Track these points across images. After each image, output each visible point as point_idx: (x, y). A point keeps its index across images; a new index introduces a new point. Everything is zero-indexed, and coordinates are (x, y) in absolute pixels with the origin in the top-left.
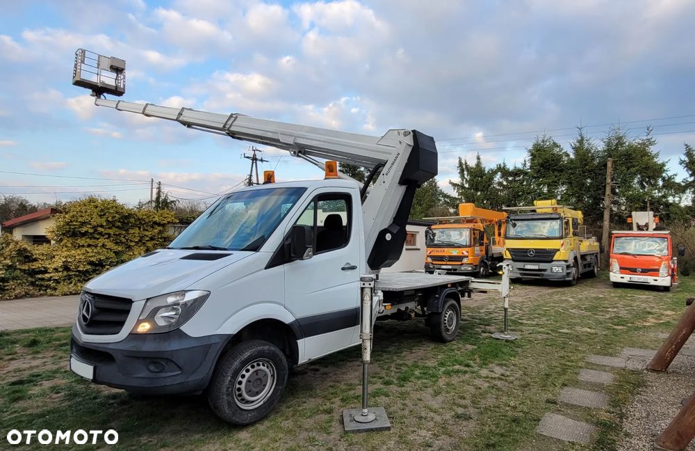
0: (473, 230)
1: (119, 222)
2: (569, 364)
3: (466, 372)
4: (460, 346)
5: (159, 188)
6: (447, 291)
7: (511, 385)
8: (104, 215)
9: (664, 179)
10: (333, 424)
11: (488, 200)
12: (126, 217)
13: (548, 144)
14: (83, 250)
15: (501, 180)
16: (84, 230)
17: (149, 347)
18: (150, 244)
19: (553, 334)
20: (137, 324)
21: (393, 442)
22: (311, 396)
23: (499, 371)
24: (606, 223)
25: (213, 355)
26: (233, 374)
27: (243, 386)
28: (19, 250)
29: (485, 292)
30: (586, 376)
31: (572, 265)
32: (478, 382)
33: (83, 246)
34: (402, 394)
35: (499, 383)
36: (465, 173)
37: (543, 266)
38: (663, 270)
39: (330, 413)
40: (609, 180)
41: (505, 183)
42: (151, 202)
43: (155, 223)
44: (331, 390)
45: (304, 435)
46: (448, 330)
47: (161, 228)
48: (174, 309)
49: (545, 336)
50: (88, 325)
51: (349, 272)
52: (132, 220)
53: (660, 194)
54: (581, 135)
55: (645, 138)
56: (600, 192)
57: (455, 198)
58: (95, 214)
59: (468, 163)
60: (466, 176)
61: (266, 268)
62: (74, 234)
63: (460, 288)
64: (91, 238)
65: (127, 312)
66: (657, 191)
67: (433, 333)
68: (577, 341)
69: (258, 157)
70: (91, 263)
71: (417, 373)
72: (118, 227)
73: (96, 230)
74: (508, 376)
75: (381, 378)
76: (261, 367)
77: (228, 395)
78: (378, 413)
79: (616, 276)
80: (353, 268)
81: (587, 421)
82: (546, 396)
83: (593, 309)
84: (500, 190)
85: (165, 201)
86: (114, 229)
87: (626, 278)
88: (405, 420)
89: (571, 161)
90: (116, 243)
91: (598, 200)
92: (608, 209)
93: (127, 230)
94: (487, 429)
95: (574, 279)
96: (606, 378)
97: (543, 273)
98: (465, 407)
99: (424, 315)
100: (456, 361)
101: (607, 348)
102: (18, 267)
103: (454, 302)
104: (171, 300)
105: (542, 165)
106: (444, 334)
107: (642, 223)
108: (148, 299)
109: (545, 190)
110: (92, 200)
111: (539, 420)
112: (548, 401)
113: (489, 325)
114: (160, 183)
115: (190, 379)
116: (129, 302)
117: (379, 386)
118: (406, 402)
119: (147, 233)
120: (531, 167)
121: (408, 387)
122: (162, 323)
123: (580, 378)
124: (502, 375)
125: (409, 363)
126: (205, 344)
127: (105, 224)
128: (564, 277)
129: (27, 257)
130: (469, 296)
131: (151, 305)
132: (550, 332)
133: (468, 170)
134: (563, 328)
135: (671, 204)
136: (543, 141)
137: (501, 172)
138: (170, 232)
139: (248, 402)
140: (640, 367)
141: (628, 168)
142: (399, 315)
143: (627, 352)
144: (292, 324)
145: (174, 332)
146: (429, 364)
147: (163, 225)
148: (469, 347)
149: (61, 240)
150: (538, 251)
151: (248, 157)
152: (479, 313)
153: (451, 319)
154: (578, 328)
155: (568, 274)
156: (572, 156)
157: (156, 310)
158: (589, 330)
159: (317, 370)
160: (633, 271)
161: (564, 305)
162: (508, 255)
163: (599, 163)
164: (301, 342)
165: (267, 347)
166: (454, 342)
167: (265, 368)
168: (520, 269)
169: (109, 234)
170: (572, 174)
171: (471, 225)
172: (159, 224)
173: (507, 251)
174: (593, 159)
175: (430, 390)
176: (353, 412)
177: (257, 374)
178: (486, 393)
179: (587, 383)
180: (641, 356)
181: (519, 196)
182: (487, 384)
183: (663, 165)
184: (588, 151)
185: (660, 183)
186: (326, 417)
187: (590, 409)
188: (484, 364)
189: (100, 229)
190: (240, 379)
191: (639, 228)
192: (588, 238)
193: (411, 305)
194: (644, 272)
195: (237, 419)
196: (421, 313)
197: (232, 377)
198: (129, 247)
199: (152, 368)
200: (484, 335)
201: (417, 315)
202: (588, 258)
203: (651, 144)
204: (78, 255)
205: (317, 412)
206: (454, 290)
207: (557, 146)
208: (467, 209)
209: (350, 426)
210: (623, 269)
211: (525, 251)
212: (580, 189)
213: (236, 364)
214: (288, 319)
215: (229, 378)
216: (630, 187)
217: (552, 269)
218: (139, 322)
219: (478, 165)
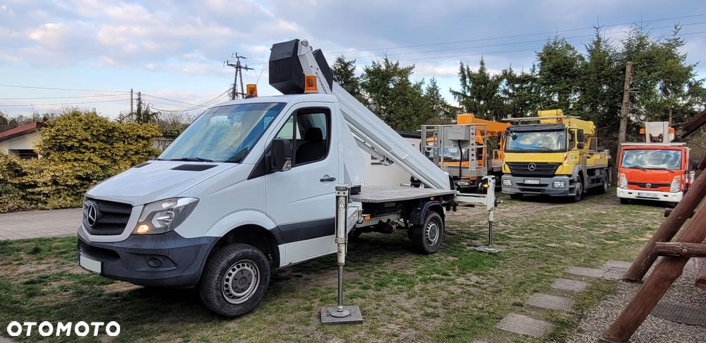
1: (104, 135)
2: (547, 274)
3: (442, 280)
4: (443, 257)
5: (139, 99)
6: (430, 204)
7: (484, 291)
8: (89, 128)
9: (690, 85)
10: (312, 318)
11: (491, 109)
12: (110, 131)
13: (560, 46)
14: (70, 165)
15: (506, 88)
16: (69, 144)
17: (148, 245)
18: (135, 158)
19: (541, 248)
20: (137, 225)
21: (363, 333)
22: (293, 297)
23: (474, 279)
24: (622, 134)
25: (203, 255)
26: (221, 272)
27: (230, 283)
28: (9, 164)
29: (472, 206)
30: (560, 284)
31: (576, 180)
32: (452, 288)
33: (70, 160)
34: (377, 296)
35: (472, 290)
36: (468, 80)
37: (544, 180)
38: (675, 184)
39: (309, 310)
40: (627, 87)
41: (510, 91)
42: (131, 114)
43: (139, 136)
44: (312, 293)
45: (287, 326)
46: (430, 242)
47: (145, 142)
48: (168, 214)
49: (531, 250)
50: (94, 227)
51: (328, 184)
52: (116, 134)
53: (685, 102)
54: (598, 36)
55: (672, 38)
56: (617, 100)
57: (455, 108)
58: (80, 127)
59: (471, 69)
60: (468, 83)
61: (248, 179)
62: (61, 148)
63: (444, 202)
64: (77, 152)
65: (128, 216)
66: (681, 98)
67: (414, 245)
68: (563, 255)
69: (243, 65)
70: (78, 177)
71: (395, 280)
72: (102, 141)
73: (81, 144)
74: (483, 284)
75: (360, 284)
76: (246, 267)
77: (217, 290)
78: (353, 310)
79: (623, 192)
80: (332, 180)
81: (546, 320)
82: (513, 300)
83: (591, 225)
84: (506, 99)
85: (146, 113)
86: (100, 143)
87: (634, 194)
88: (378, 317)
89: (586, 66)
90: (102, 157)
91: (614, 109)
92: (625, 119)
93: (112, 144)
94: (451, 324)
95: (578, 195)
96: (579, 286)
97: (544, 188)
98: (436, 308)
99: (406, 227)
100: (435, 270)
101: (591, 260)
102: (9, 181)
103: (436, 214)
104: (165, 205)
105: (552, 71)
106: (426, 245)
107: (656, 135)
108: (145, 205)
109: (556, 98)
110: (75, 114)
111: (501, 318)
112: (515, 304)
113: (475, 239)
114: (139, 94)
115: (184, 274)
116: (129, 207)
117: (357, 289)
118: (381, 303)
119: (131, 147)
120: (540, 73)
121: (385, 291)
122: (158, 225)
123: (552, 286)
124: (477, 283)
125: (389, 272)
126: (196, 244)
127: (89, 138)
128: (566, 192)
129: (16, 171)
130: (455, 210)
131: (149, 210)
132: (537, 246)
133: (470, 77)
134: (552, 242)
135: (696, 113)
136: (555, 43)
137: (507, 78)
138: (155, 146)
139: (234, 297)
140: (617, 278)
141: (649, 73)
142: (381, 227)
143: (610, 264)
144: (274, 230)
145: (168, 234)
146: (409, 272)
147: (147, 139)
148: (451, 258)
149: (48, 154)
150: (539, 165)
151: (231, 65)
152: (470, 228)
153: (433, 231)
154: (568, 243)
155: (571, 190)
156: (587, 60)
157: (153, 214)
158: (578, 244)
159: (300, 276)
160: (642, 186)
161: (560, 221)
162: (507, 170)
163: (617, 67)
164: (282, 247)
165: (250, 250)
166: (437, 254)
167: (249, 269)
168: (519, 184)
169: (94, 148)
170: (586, 79)
172: (143, 138)
173: (506, 165)
174: (610, 63)
175: (405, 294)
176: (330, 309)
177: (242, 274)
178: (458, 296)
179: (559, 290)
180: (623, 268)
181: (527, 105)
182: (460, 290)
183: (690, 69)
184: (606, 54)
185: (686, 89)
186: (307, 313)
187: (552, 311)
188: (463, 272)
189: (85, 143)
190: (227, 277)
191: (653, 140)
192: (599, 151)
193: (393, 218)
194: (655, 186)
195: (225, 311)
196: (404, 225)
197: (220, 275)
198: (115, 161)
199: (151, 263)
200: (468, 248)
201: (399, 227)
202: (597, 173)
203: (678, 45)
204: (65, 170)
205: (299, 309)
206: (437, 203)
207: (571, 49)
208: (466, 121)
209: (326, 319)
210: (632, 184)
211: (526, 165)
212: (595, 97)
213: (224, 263)
214: (269, 225)
215: (218, 275)
216: (651, 93)
217: (553, 184)
218: (139, 224)
219: (482, 71)
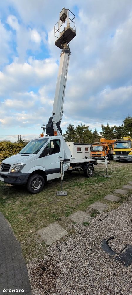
0: (104, 147)
2: (122, 183)
4: (93, 178)
6: (89, 164)
8: (7, 145)
13: (130, 118)
17: (14, 175)
19: (122, 176)
20: (12, 170)
21: (67, 198)
22: (51, 188)
23: (101, 184)
25: (27, 177)
26: (31, 182)
27: (34, 185)
37: (125, 156)
41: (116, 131)
42: (18, 141)
46: (90, 174)
48: (19, 167)
49: (119, 176)
52: (13, 146)
59: (105, 126)
60: (104, 130)
61: (39, 158)
63: (93, 163)
67: (85, 175)
69: (45, 127)
71: (78, 184)
74: (103, 186)
75: (69, 185)
76: (38, 180)
77: (30, 186)
78: (65, 192)
80: (61, 158)
81: (118, 197)
84: (115, 134)
85: (22, 141)
88: (72, 194)
93: (12, 149)
97: (125, 158)
98: (88, 192)
99: (83, 170)
100: (90, 182)
103: (91, 166)
104: (18, 165)
105: (128, 125)
106: (88, 175)
108: (14, 165)
109: (129, 133)
111: (106, 196)
112: (111, 192)
115: (23, 182)
116: (10, 165)
117: (68, 187)
118: (73, 190)
120: (125, 126)
122: (16, 170)
123: (123, 187)
125: (77, 182)
126: (25, 175)
130: (97, 165)
133: (104, 128)
136: (128, 118)
137: (115, 128)
139: (35, 188)
142: (76, 170)
145: (19, 172)
146: (83, 182)
148: (95, 179)
150: (124, 152)
153: (90, 171)
154: (130, 174)
157: (15, 167)
159: (54, 183)
161: (130, 168)
164: (47, 175)
165: (39, 176)
166: (91, 177)
168: (118, 158)
171: (103, 145)
173: (114, 152)
176: (59, 192)
177: (37, 182)
187: (121, 194)
188: (97, 183)
190: (33, 183)
193: (79, 167)
195: (33, 191)
196: (82, 169)
199: (15, 179)
200: (101, 176)
208: (103, 140)
209: (58, 194)
211: (120, 152)
213: (32, 179)
214: (44, 170)
217: (128, 157)
219: (108, 126)
